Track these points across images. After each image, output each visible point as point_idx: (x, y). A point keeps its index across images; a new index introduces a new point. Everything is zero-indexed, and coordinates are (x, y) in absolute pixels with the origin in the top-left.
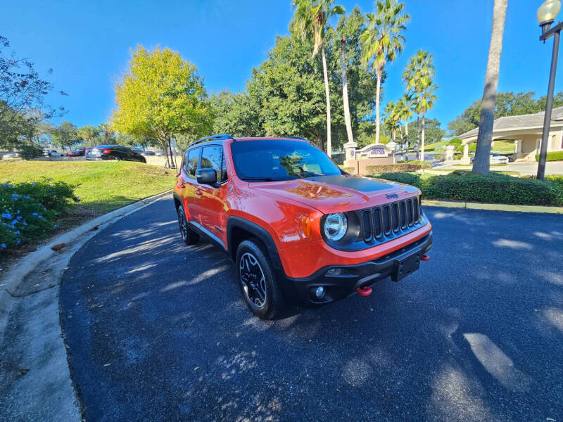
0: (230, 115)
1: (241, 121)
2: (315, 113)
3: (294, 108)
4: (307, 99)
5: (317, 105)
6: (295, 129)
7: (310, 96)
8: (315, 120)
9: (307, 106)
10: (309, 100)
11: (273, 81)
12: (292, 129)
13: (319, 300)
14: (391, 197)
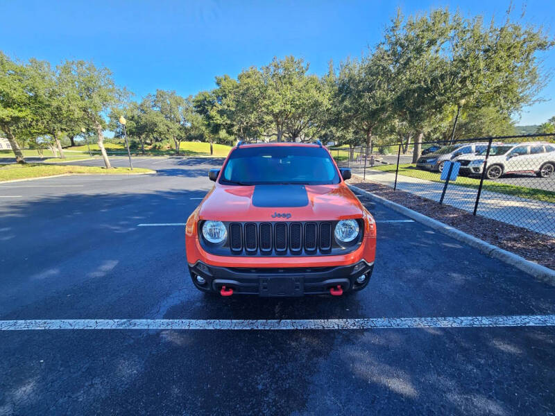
13: (202, 285)
14: (279, 216)
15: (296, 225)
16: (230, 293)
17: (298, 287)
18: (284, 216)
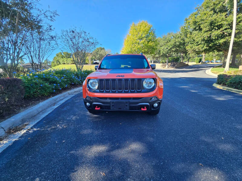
0: (169, 44)
1: (175, 46)
2: (223, 36)
3: (206, 35)
4: (217, 28)
5: (225, 31)
6: (205, 47)
7: (220, 27)
8: (222, 41)
9: (216, 33)
10: (219, 29)
11: (195, 23)
12: (203, 47)
13: (88, 107)
14: (119, 76)
15: (126, 80)
16: (99, 109)
17: (127, 106)
18: (121, 76)
